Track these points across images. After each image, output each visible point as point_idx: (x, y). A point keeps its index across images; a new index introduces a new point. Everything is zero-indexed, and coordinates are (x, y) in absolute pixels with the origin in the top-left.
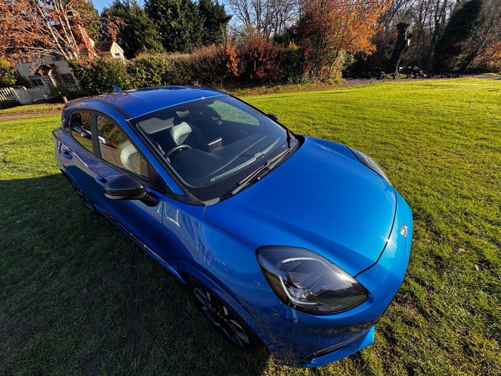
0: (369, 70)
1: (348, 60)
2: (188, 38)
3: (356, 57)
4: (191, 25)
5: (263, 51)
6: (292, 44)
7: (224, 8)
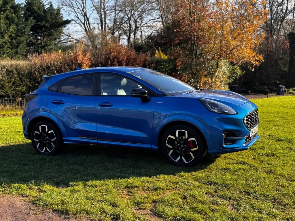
0: (265, 84)
1: (233, 72)
2: (6, 43)
3: (242, 68)
4: (12, 28)
5: (125, 59)
6: (159, 53)
7: (59, 11)
